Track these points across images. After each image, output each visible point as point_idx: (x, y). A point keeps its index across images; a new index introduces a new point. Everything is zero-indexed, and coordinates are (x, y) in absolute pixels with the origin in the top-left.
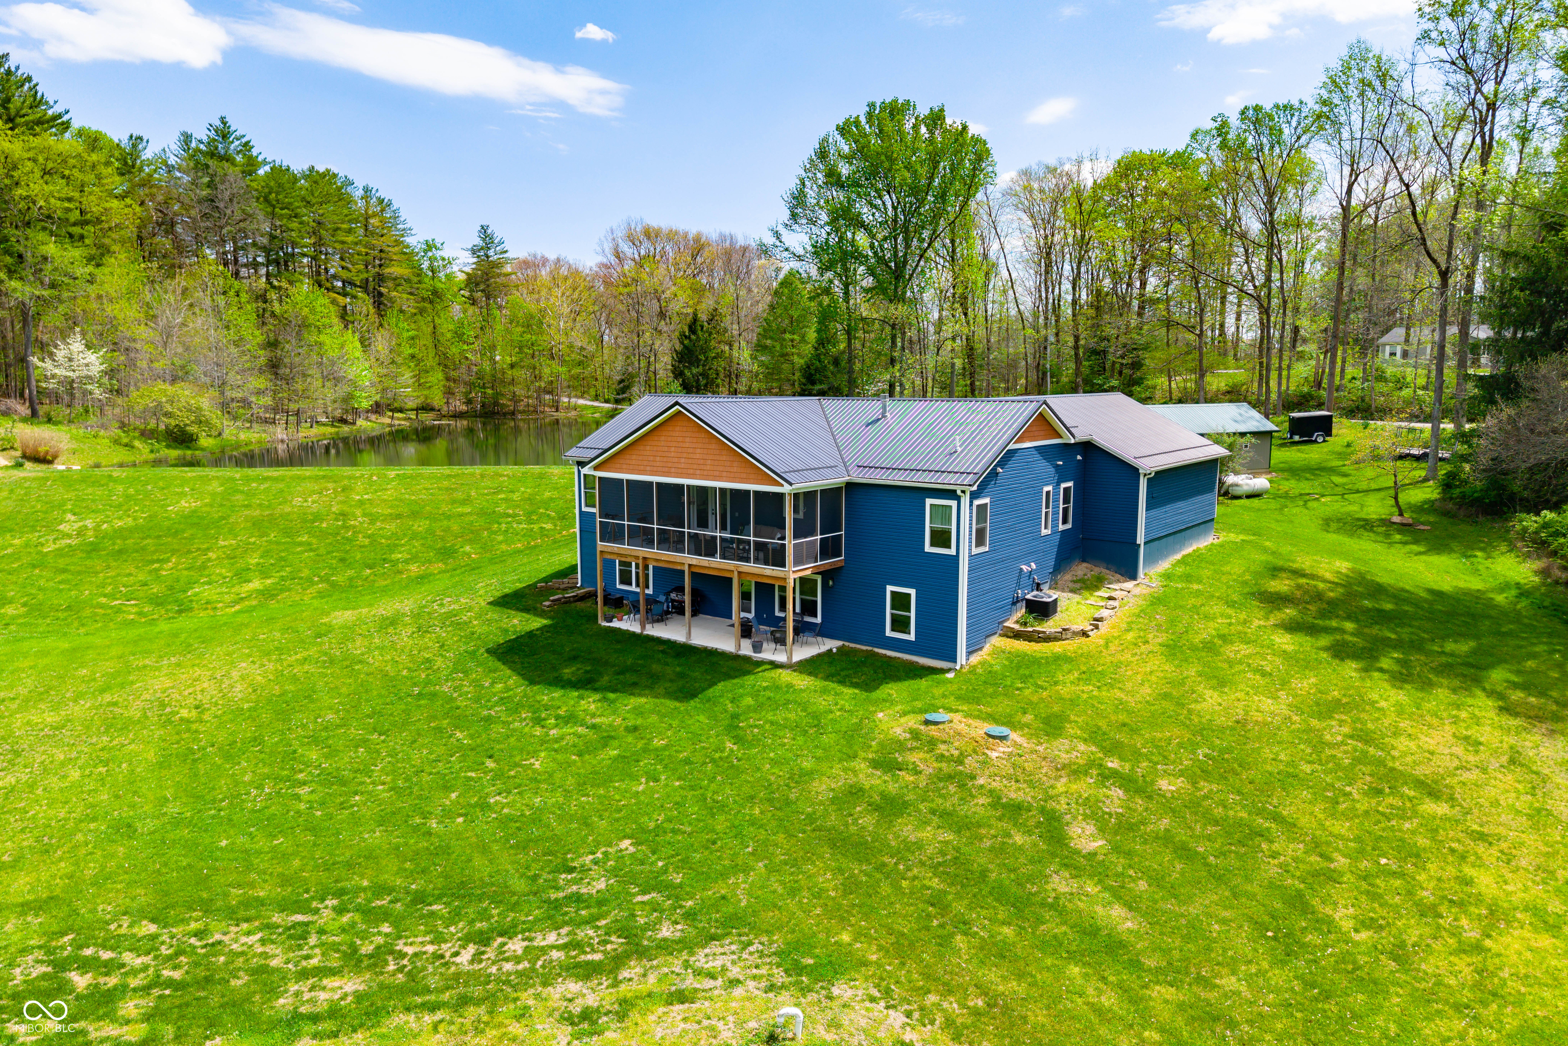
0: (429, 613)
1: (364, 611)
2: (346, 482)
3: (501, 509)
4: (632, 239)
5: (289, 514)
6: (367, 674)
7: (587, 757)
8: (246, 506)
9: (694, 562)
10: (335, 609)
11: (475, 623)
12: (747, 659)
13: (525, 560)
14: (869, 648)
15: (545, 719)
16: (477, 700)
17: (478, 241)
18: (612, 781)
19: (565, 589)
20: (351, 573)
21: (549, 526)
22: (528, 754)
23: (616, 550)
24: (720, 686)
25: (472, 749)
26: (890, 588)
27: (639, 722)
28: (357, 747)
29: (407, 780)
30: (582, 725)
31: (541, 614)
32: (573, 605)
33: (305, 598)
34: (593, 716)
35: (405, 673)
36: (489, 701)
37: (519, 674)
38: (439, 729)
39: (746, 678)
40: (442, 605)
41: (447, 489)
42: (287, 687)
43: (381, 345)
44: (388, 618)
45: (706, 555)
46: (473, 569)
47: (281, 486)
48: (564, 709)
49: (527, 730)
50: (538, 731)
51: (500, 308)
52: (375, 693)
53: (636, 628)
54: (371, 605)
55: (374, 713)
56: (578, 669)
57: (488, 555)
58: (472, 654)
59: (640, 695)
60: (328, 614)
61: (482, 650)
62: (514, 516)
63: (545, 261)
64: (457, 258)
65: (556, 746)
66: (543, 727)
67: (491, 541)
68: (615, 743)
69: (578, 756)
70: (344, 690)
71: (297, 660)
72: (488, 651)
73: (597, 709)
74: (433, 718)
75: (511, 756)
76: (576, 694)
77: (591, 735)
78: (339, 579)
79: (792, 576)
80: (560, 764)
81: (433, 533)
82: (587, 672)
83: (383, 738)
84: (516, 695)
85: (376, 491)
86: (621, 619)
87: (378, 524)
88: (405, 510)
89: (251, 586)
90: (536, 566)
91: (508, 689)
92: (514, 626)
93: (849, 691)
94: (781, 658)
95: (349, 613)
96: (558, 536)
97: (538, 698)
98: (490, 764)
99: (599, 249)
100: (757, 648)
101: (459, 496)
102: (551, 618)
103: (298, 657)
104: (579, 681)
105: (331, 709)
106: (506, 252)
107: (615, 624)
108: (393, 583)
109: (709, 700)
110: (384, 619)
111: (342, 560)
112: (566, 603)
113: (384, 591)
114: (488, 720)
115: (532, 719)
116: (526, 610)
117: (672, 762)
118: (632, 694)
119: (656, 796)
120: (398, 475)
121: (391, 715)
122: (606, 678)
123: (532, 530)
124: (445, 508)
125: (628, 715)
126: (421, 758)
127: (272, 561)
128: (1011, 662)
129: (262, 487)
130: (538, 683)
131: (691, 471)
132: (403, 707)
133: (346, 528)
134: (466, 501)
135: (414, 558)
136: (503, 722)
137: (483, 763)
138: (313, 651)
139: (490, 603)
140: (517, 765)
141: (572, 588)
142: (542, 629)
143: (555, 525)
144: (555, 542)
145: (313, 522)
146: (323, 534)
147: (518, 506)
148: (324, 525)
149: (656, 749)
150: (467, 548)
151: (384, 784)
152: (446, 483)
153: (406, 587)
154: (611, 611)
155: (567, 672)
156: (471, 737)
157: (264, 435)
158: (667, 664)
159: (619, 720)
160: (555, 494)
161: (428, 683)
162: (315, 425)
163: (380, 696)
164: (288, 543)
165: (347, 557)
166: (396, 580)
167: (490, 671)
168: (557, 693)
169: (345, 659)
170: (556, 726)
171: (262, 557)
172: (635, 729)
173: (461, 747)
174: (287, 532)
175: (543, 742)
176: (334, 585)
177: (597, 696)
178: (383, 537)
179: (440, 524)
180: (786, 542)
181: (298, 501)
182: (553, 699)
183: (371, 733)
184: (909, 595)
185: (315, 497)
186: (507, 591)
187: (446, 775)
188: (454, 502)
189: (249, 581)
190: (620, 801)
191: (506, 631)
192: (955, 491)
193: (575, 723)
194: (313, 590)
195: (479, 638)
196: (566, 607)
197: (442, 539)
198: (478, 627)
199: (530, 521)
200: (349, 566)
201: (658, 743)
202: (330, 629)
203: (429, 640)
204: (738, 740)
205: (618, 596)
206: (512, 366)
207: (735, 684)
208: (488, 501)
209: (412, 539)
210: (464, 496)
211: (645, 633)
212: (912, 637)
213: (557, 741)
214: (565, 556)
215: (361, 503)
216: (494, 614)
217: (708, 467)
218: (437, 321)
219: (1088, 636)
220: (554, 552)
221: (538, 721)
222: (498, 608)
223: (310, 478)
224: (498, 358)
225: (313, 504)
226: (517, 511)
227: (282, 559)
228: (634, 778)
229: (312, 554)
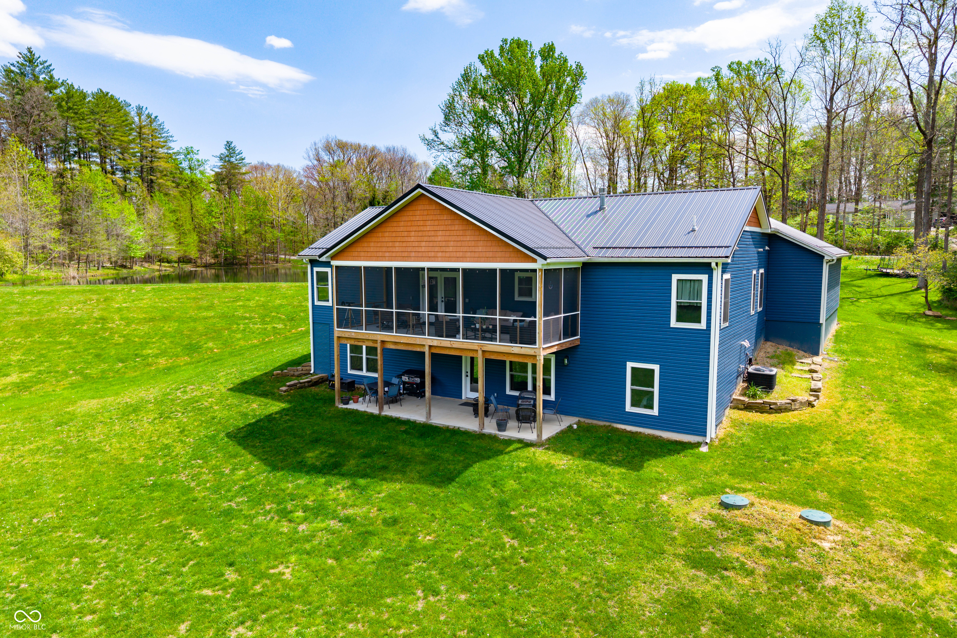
0: (172, 400)
1: (110, 399)
2: (108, 294)
3: (240, 313)
4: (328, 149)
5: (54, 319)
6: (101, 464)
7: (346, 561)
8: (18, 314)
9: (435, 343)
10: (82, 398)
11: (216, 408)
12: (493, 438)
13: (261, 353)
14: (607, 424)
15: (291, 512)
16: (216, 490)
17: (224, 151)
18: (382, 597)
19: (299, 376)
20: (104, 366)
21: (280, 326)
22: (276, 558)
23: (353, 335)
24: (476, 467)
25: (209, 555)
26: (630, 365)
27: (397, 512)
28: (71, 556)
29: (125, 605)
30: (333, 518)
31: (280, 398)
32: (308, 389)
33: (58, 389)
34: (345, 506)
35: (141, 461)
36: (229, 490)
37: (260, 459)
38: (171, 528)
39: (500, 457)
40: (185, 392)
41: (194, 299)
42: (10, 481)
43: (151, 215)
44: (131, 406)
45: (447, 337)
46: (216, 361)
47: (52, 298)
48: (312, 498)
49: (272, 525)
50: (285, 527)
51: (238, 195)
52: (105, 484)
53: (373, 409)
54: (117, 394)
55: (100, 510)
56: (322, 453)
57: (229, 350)
58: (212, 439)
59: (393, 480)
60: (74, 402)
61: (222, 435)
62: (250, 318)
63: (269, 167)
64: (208, 160)
65: (308, 546)
66: (290, 521)
67: (231, 338)
68: (375, 540)
69: (337, 559)
70: (72, 483)
71: (30, 450)
72: (228, 435)
73: (348, 497)
74: (166, 513)
75: (256, 563)
76: (323, 480)
77: (346, 530)
78: (93, 372)
79: (542, 354)
80: (315, 572)
81: (181, 333)
82: (331, 456)
83: (104, 542)
84: (258, 483)
85: (133, 301)
86: (356, 401)
87: (133, 326)
88: (158, 315)
89: (8, 380)
90: (271, 357)
91: (249, 477)
92: (253, 410)
93: (617, 471)
94: (529, 435)
95: (95, 401)
96: (288, 334)
97: (283, 486)
98: (231, 575)
99: (306, 156)
100: (501, 426)
101: (204, 303)
102: (289, 402)
103: (32, 447)
104: (324, 466)
105: (52, 506)
106: (243, 159)
107: (352, 406)
108: (142, 375)
109: (469, 484)
110: (128, 406)
111: (98, 356)
112: (301, 388)
113: (133, 381)
114: (228, 513)
115: (278, 512)
116: (264, 395)
117: (449, 566)
118: (384, 479)
119: (442, 618)
120: (154, 289)
121: (119, 511)
122: (352, 462)
123: (266, 329)
124: (192, 313)
125: (383, 505)
126: (146, 570)
127: (33, 358)
128: (757, 434)
129: (35, 299)
130: (282, 469)
131: (432, 254)
132: (134, 500)
133: (103, 329)
134: (210, 307)
135: (163, 353)
136: (246, 517)
137: (222, 575)
138: (49, 440)
139: (231, 390)
140: (263, 575)
141: (305, 374)
142: (282, 412)
143: (286, 326)
144: (286, 338)
145: (76, 325)
146: (83, 335)
147: (253, 311)
148: (85, 327)
149: (425, 548)
150: (210, 344)
151: (94, 612)
152: (193, 294)
153: (154, 377)
154: (347, 395)
155: (311, 456)
156: (209, 537)
157: (60, 274)
158: (413, 445)
159: (374, 512)
160: (285, 302)
161: (165, 471)
162: (101, 268)
163: (110, 488)
164: (50, 342)
165: (102, 353)
166: (145, 371)
167: (231, 457)
168: (303, 480)
169: (81, 448)
170: (305, 519)
171: (24, 354)
172: (395, 521)
173: (196, 552)
174: (51, 334)
175: (292, 542)
176: (86, 377)
177: (345, 483)
178: (136, 336)
179: (186, 325)
180: (537, 319)
181: (64, 309)
182: (298, 487)
183: (91, 536)
184: (653, 371)
185: (80, 306)
186: (245, 378)
187: (175, 595)
188: (200, 308)
189: (7, 375)
190: (398, 628)
191: (245, 415)
192: (710, 264)
193: (326, 515)
194: (66, 382)
195: (219, 423)
196: (302, 391)
197: (189, 337)
198: (220, 413)
199: (263, 322)
200: (104, 361)
201: (424, 539)
202: (72, 417)
203: (169, 426)
204: (517, 533)
205: (349, 380)
206: (246, 232)
207: (491, 466)
208: (228, 307)
209: (162, 337)
210: (209, 304)
211: (383, 413)
212: (655, 412)
213: (308, 539)
214: (295, 349)
215: (120, 310)
216: (233, 400)
217: (451, 249)
218: (194, 202)
219: (813, 406)
220: (286, 346)
221: (285, 514)
222: (238, 394)
223: (77, 291)
224: (236, 228)
225: (77, 312)
226: (252, 315)
227: (42, 356)
228: (407, 590)
229: (70, 351)
